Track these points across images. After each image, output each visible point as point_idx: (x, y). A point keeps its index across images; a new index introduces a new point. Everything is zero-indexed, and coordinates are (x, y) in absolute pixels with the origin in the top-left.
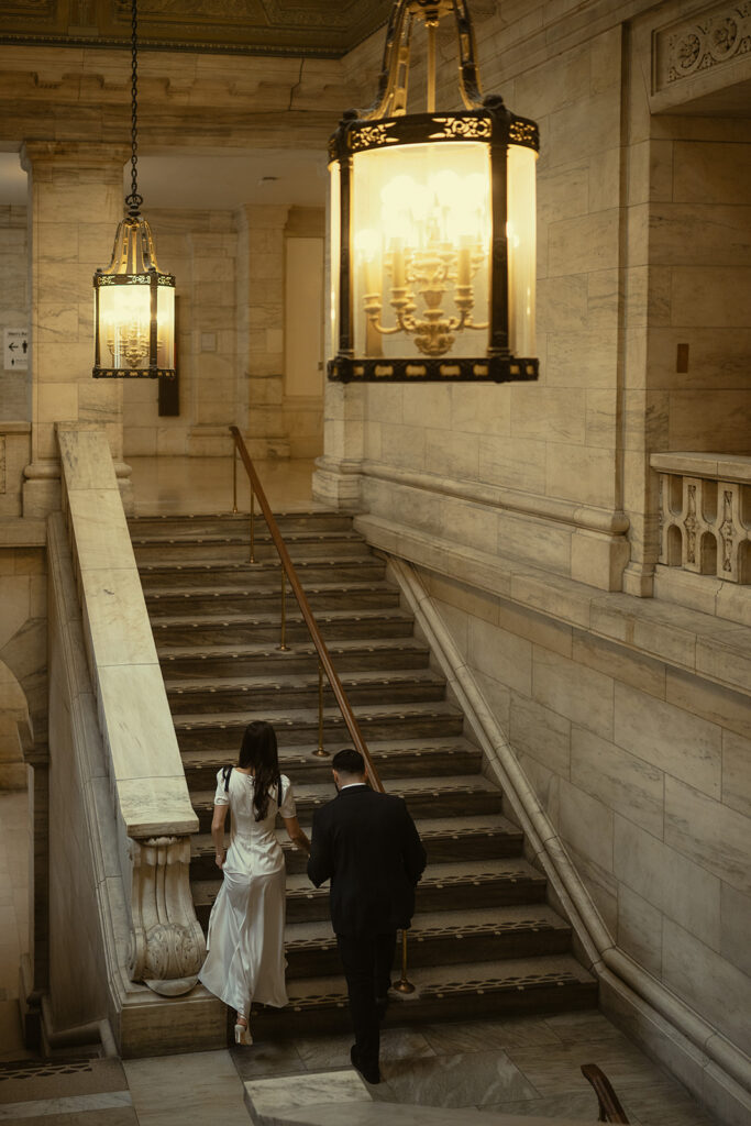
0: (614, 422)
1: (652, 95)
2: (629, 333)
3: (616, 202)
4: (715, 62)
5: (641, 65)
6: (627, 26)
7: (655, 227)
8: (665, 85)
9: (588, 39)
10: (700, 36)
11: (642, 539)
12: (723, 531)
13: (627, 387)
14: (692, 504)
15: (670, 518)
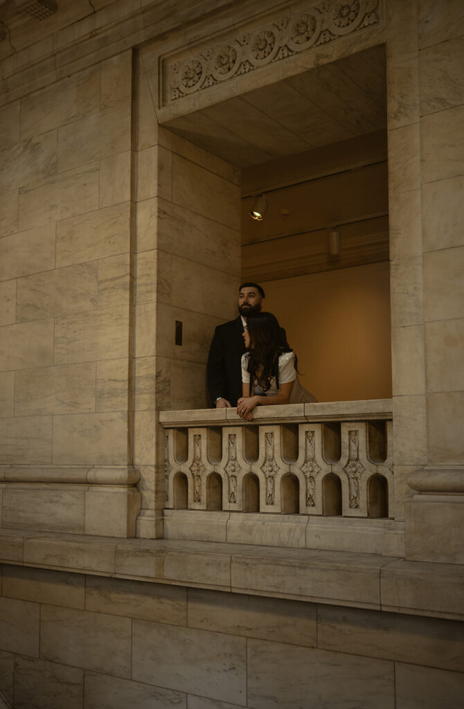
0: (127, 387)
1: (159, 108)
2: (139, 309)
3: (128, 197)
4: (216, 81)
5: (149, 86)
6: (136, 51)
7: (162, 219)
8: (169, 102)
9: (97, 63)
10: (203, 61)
11: (153, 488)
12: (228, 470)
13: (137, 356)
14: (198, 450)
15: (175, 467)
